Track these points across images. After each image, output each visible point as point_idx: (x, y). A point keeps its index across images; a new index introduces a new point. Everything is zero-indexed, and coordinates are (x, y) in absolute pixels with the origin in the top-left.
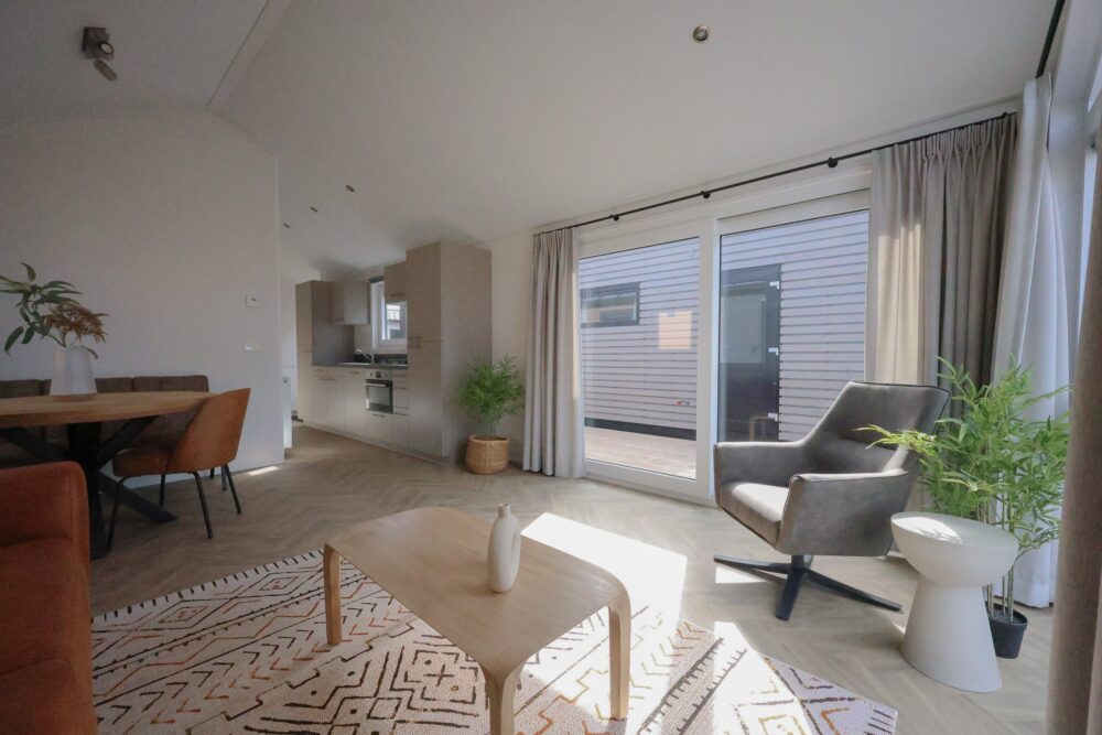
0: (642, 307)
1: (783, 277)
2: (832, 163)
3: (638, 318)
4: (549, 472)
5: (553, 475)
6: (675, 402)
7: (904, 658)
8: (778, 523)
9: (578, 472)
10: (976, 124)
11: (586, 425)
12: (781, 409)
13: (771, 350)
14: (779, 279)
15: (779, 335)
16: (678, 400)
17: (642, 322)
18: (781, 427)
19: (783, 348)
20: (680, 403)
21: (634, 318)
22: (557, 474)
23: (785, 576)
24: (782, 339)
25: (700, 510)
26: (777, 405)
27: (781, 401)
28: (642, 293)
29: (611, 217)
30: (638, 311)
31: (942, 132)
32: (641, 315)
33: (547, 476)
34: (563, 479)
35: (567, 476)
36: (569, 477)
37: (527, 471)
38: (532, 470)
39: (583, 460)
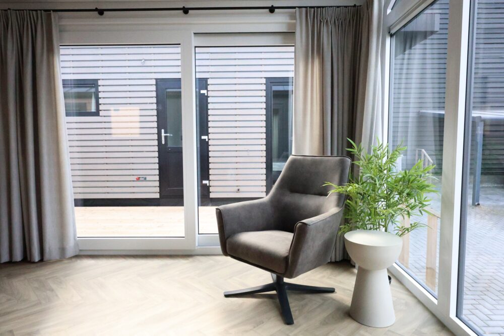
0: (101, 101)
1: (209, 88)
2: (272, 10)
3: (98, 110)
4: (37, 258)
5: (42, 260)
6: (134, 178)
7: (357, 321)
8: (286, 258)
9: (70, 251)
10: (345, 7)
11: (76, 205)
12: (211, 177)
13: (203, 137)
14: (206, 89)
15: (208, 127)
16: (136, 177)
17: (101, 113)
18: (211, 189)
19: (211, 136)
20: (138, 179)
21: (93, 109)
22: (45, 259)
23: (274, 292)
24: (210, 130)
25: (190, 259)
26: (209, 175)
27: (211, 172)
28: (100, 89)
29: (96, 10)
30: (98, 104)
31: (329, 7)
32: (101, 107)
33: (34, 263)
34: (56, 262)
35: (58, 258)
36: (60, 258)
37: (5, 263)
38: (13, 260)
39: (75, 239)
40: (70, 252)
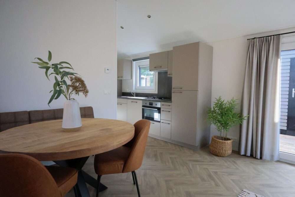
4: (258, 157)
22: (263, 158)
33: (257, 159)
34: (268, 161)
35: (269, 160)
36: (271, 160)
37: (243, 155)
38: (247, 155)
39: (278, 151)
40: (276, 158)
